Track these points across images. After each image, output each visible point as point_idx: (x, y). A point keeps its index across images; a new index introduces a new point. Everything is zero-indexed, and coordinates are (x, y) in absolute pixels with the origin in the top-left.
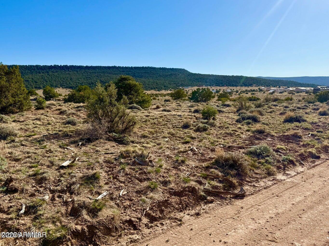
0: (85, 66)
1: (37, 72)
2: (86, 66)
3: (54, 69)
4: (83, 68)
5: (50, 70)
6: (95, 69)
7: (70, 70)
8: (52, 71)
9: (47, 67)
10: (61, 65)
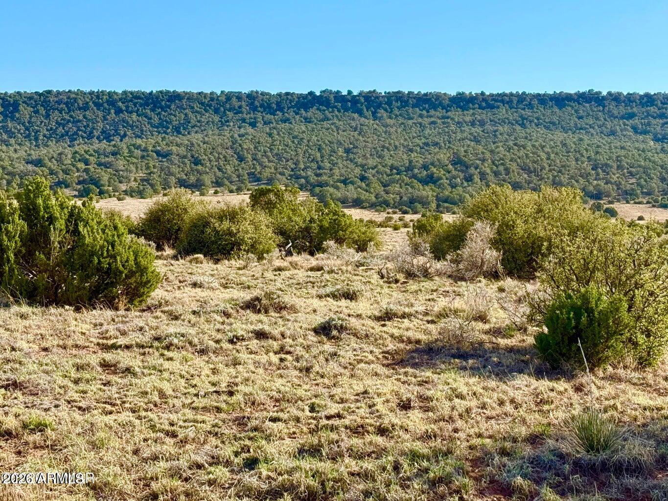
0: (453, 93)
1: (244, 120)
2: (459, 94)
3: (318, 109)
4: (441, 104)
5: (303, 111)
6: (492, 107)
7: (381, 112)
8: (306, 119)
9: (291, 101)
10: (350, 92)
